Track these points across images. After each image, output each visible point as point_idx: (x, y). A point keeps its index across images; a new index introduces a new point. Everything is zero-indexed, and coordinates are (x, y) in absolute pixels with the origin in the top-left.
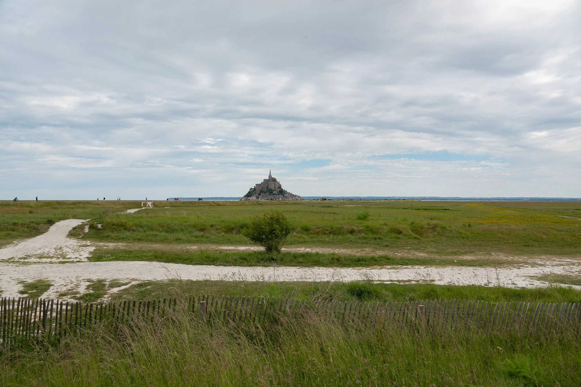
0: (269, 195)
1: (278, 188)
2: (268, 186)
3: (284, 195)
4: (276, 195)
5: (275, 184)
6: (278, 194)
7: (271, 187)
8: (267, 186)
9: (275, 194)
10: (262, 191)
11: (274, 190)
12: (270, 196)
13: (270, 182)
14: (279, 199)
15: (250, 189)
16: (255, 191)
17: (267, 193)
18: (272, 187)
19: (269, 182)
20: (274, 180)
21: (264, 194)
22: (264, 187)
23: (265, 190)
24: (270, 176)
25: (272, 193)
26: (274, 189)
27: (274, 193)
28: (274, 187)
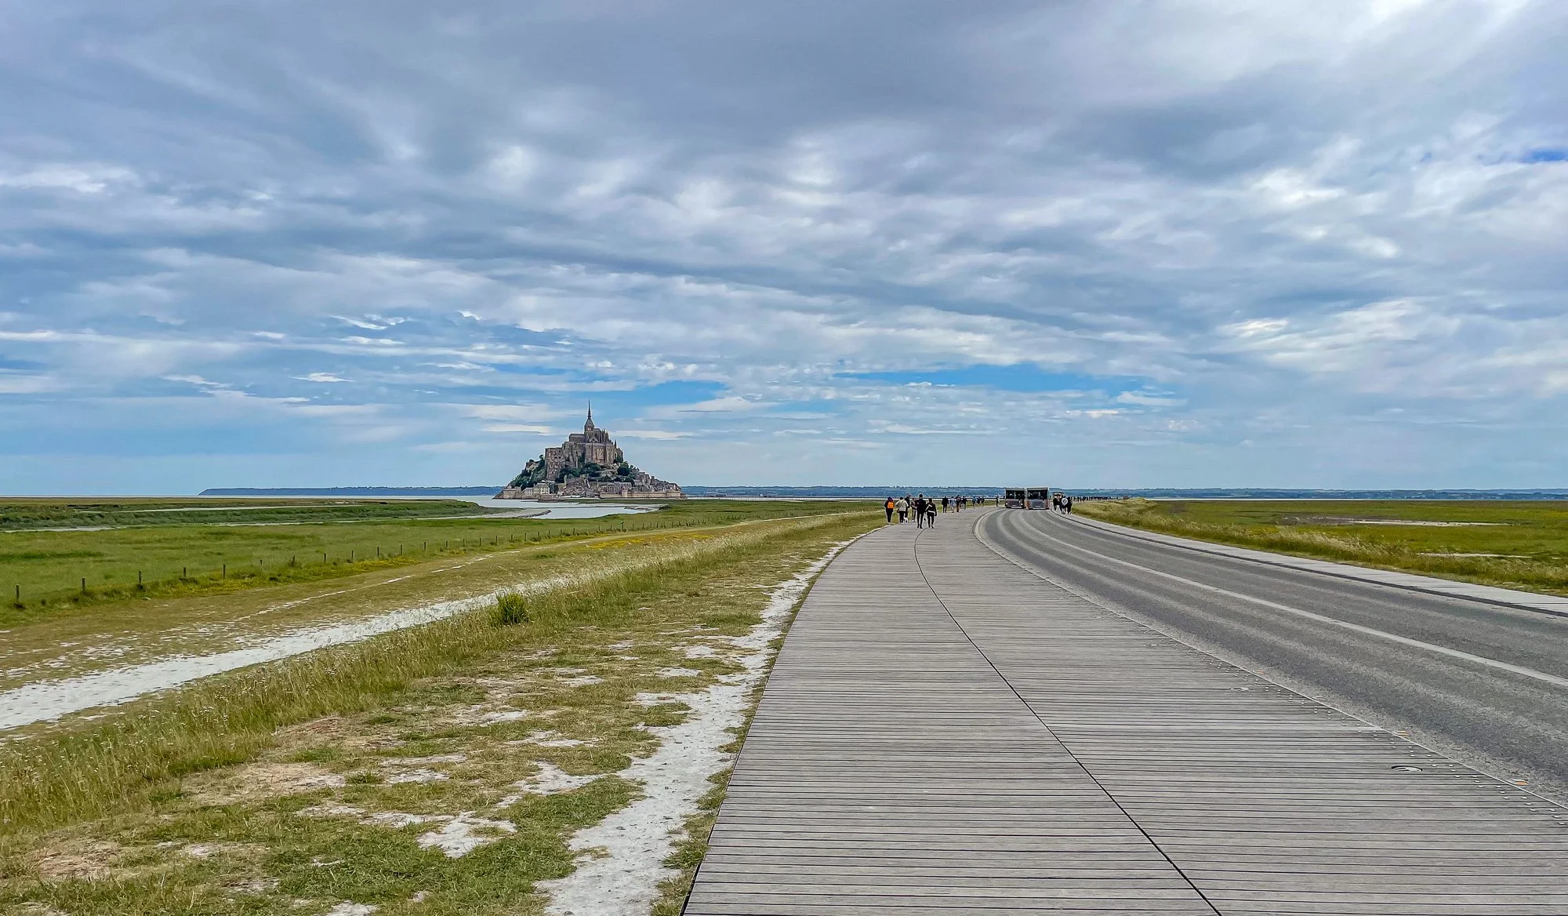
0: (590, 480)
1: (615, 462)
2: (583, 455)
3: (633, 483)
4: (611, 481)
5: (605, 448)
6: (618, 480)
7: (594, 457)
8: (580, 454)
9: (607, 479)
10: (566, 471)
11: (602, 467)
12: (591, 485)
13: (590, 444)
14: (620, 493)
15: (528, 465)
16: (543, 471)
17: (584, 476)
18: (596, 456)
19: (587, 444)
20: (602, 437)
21: (573, 480)
22: (571, 458)
23: (574, 466)
24: (589, 425)
25: (598, 475)
26: (601, 464)
27: (605, 475)
28: (601, 457)
